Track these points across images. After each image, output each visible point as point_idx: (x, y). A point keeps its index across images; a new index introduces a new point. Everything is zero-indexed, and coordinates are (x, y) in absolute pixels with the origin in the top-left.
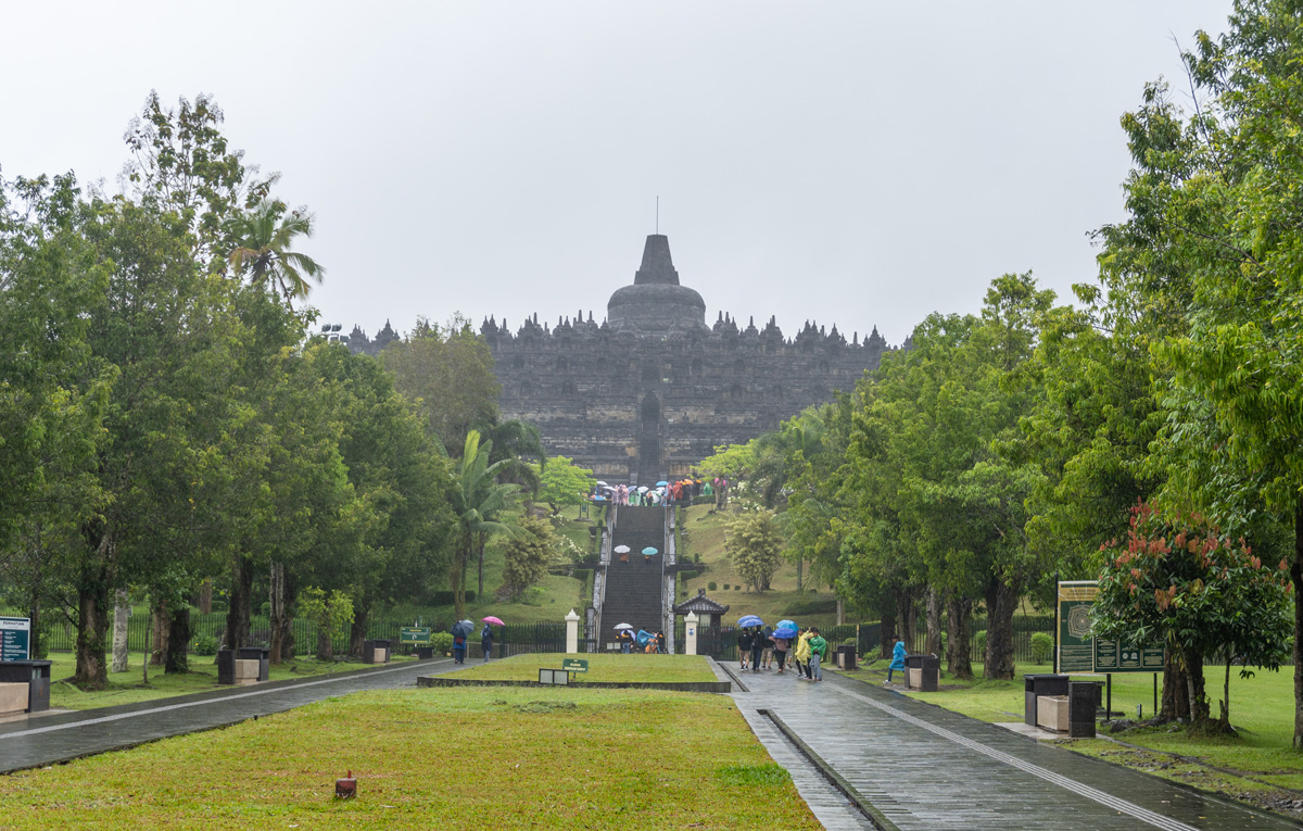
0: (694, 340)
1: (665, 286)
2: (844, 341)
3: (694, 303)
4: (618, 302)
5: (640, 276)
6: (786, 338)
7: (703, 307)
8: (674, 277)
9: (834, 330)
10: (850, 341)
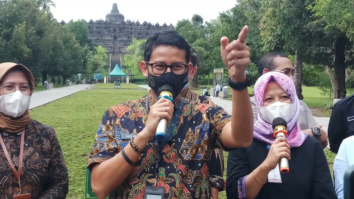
0: (123, 24)
1: (117, 13)
2: (151, 25)
3: (122, 17)
4: (107, 16)
5: (112, 11)
6: (141, 24)
7: (124, 18)
8: (118, 11)
9: (150, 23)
10: (152, 25)
